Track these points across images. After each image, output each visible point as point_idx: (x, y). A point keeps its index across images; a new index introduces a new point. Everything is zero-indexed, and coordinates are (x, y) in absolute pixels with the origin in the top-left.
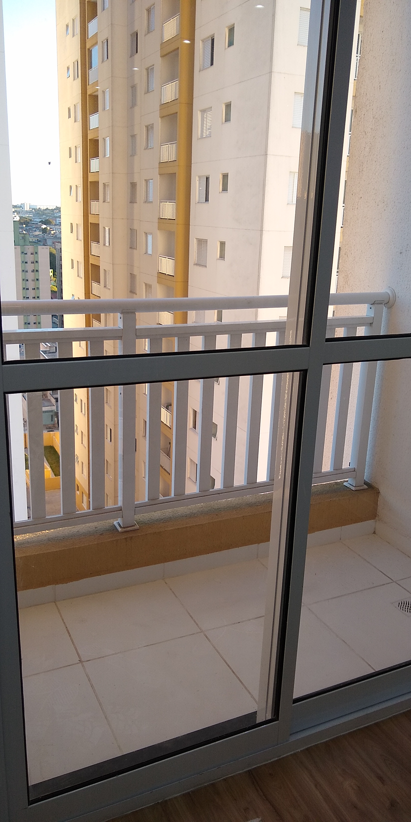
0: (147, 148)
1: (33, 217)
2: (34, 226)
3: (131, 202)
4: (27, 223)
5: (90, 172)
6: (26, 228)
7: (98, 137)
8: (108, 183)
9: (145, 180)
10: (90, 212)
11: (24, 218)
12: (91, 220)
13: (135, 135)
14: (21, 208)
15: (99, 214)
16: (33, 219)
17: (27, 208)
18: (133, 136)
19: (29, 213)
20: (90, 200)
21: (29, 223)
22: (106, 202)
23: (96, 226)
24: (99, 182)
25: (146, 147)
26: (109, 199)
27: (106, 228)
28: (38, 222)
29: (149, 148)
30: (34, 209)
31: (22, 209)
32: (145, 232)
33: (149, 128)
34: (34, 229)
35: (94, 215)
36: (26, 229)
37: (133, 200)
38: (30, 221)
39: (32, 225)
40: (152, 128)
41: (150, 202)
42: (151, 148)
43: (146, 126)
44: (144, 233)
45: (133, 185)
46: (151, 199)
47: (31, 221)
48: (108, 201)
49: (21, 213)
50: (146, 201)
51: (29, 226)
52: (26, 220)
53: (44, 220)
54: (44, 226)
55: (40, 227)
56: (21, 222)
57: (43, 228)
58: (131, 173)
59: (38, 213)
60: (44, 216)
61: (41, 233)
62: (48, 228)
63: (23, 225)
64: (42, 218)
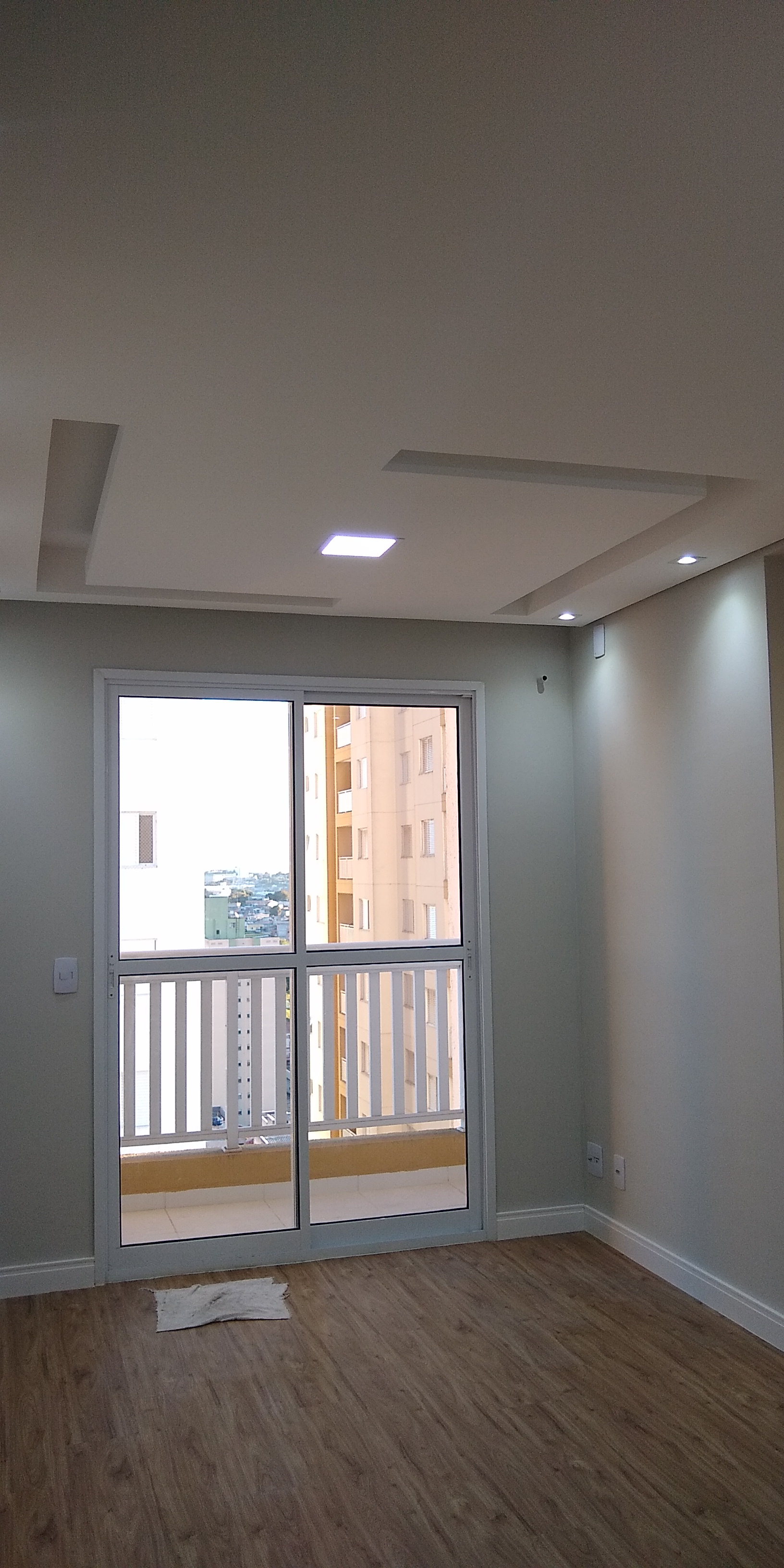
0: (423, 772)
1: (256, 889)
2: (255, 904)
3: (403, 857)
4: (242, 900)
5: (338, 813)
6: (242, 908)
7: (350, 758)
8: (365, 829)
9: (422, 821)
10: (338, 876)
11: (239, 891)
12: (341, 888)
13: (407, 752)
14: (235, 874)
15: (352, 879)
16: (254, 893)
17: (244, 874)
18: (404, 755)
19: (248, 882)
20: (338, 856)
21: (246, 898)
22: (363, 859)
23: (348, 898)
24: (351, 827)
25: (422, 770)
26: (367, 853)
27: (363, 900)
28: (262, 896)
29: (426, 772)
30: (258, 875)
31: (237, 874)
32: (424, 904)
33: (426, 742)
34: (256, 909)
35: (344, 880)
36: (242, 910)
37: (406, 854)
38: (248, 895)
39: (251, 902)
40: (430, 741)
41: (430, 855)
42: (429, 773)
43: (420, 740)
44: (422, 906)
45: (406, 830)
46: (432, 851)
47: (250, 895)
48: (367, 857)
49: (233, 883)
50: (426, 854)
51: (246, 904)
52: (242, 893)
53: (273, 893)
54: (273, 904)
55: (266, 905)
56: (233, 899)
57: (272, 907)
58: (401, 811)
59: (264, 882)
60: (274, 886)
61: (268, 915)
62: (281, 907)
63: (236, 902)
64: (271, 890)
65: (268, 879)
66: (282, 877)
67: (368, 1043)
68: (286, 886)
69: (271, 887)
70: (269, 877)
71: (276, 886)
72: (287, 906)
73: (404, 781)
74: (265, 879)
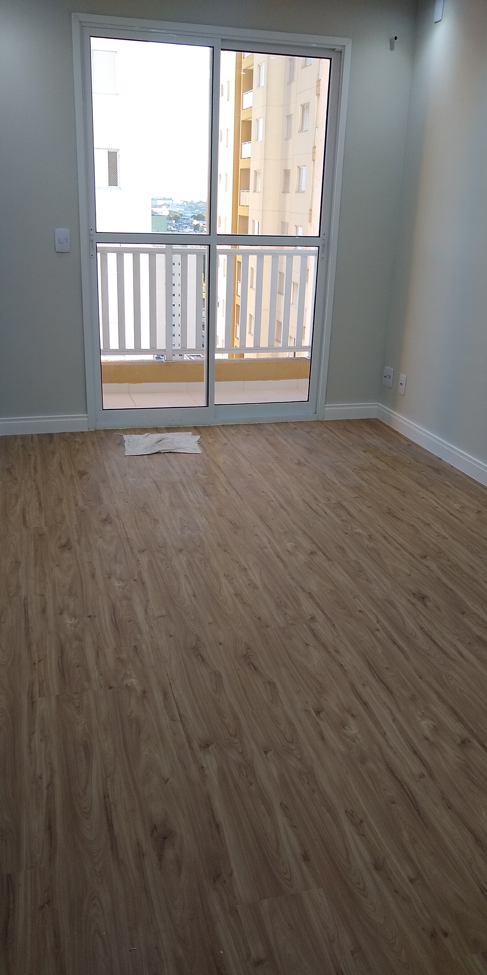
0: (301, 130)
1: (185, 212)
2: (185, 222)
3: (283, 192)
4: (176, 218)
5: (241, 158)
6: (176, 224)
7: (251, 118)
8: (259, 171)
9: (298, 167)
10: (240, 204)
11: (174, 212)
12: (241, 212)
13: (291, 115)
14: (171, 201)
15: (249, 206)
16: (183, 214)
17: (178, 201)
18: (289, 117)
19: (180, 207)
20: (240, 190)
21: (179, 218)
22: (256, 192)
23: (246, 219)
24: (250, 169)
25: (301, 129)
26: (259, 189)
27: (255, 221)
28: (189, 217)
29: (304, 130)
30: (186, 202)
31: (173, 201)
32: (295, 225)
33: (305, 107)
34: (185, 226)
35: (243, 207)
36: (176, 225)
37: (285, 190)
38: (180, 216)
39: (181, 220)
40: (308, 107)
41: (302, 191)
42: (305, 131)
43: (301, 105)
45: (287, 173)
46: (303, 188)
47: (181, 216)
48: (259, 191)
49: (170, 207)
50: (299, 191)
51: (179, 221)
52: (176, 214)
53: (196, 215)
54: (196, 222)
55: (192, 223)
56: (170, 217)
57: (196, 224)
58: (284, 158)
59: (191, 207)
60: (197, 210)
61: (192, 230)
62: (201, 225)
63: (172, 220)
64: (195, 213)
65: (193, 205)
66: (202, 204)
67: (253, 315)
68: (205, 211)
69: (195, 210)
70: (194, 204)
71: (198, 210)
72: (205, 225)
73: (287, 137)
74: (191, 205)
